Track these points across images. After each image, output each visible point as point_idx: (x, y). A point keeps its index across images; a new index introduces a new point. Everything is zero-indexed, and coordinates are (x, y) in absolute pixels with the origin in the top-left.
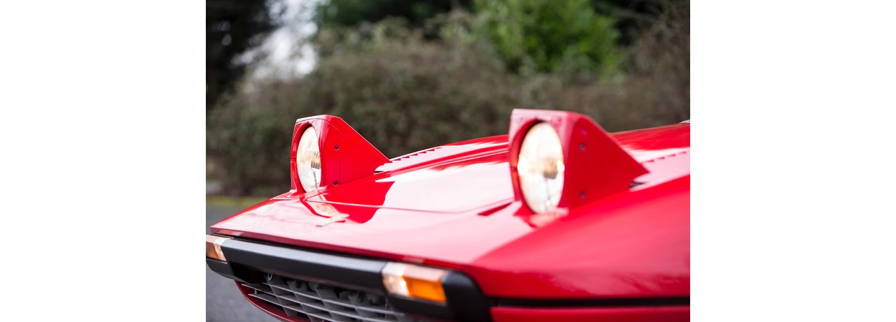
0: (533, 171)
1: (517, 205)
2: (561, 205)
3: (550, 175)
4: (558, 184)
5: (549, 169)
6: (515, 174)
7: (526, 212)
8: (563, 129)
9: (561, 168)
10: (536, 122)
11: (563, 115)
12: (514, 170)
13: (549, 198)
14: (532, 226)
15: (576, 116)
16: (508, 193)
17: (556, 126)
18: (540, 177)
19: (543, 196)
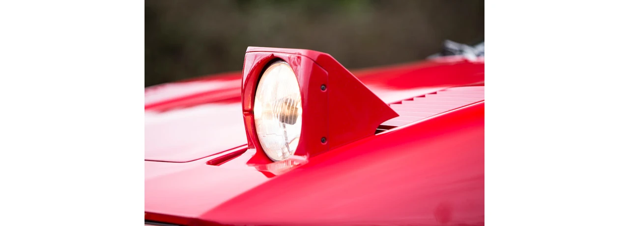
0: (269, 114)
1: (252, 152)
2: (298, 152)
3: (287, 119)
4: (295, 130)
5: (287, 112)
6: (249, 118)
7: (262, 159)
8: (301, 68)
9: (300, 111)
10: (273, 60)
11: (303, 52)
12: (249, 113)
13: (287, 145)
14: (269, 175)
15: (317, 53)
16: (242, 139)
17: (294, 65)
18: (277, 121)
19: (281, 142)
